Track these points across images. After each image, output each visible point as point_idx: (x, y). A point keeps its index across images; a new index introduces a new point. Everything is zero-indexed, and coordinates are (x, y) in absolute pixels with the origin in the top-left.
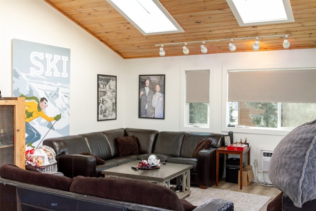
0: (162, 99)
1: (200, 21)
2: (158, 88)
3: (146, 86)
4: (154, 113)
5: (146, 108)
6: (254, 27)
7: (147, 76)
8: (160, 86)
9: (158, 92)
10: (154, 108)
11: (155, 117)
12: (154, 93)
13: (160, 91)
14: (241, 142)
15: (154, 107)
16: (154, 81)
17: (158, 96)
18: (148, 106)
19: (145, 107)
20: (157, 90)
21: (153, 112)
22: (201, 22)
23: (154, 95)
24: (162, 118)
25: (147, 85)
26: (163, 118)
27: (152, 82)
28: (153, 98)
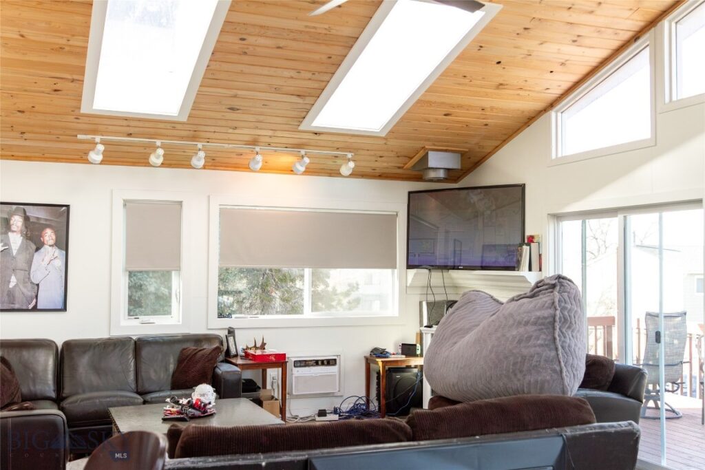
0: (59, 263)
1: (238, 107)
2: (49, 236)
3: (13, 231)
4: (37, 297)
5: (11, 285)
6: (316, 134)
7: (14, 207)
8: (56, 232)
9: (50, 246)
10: (38, 285)
11: (39, 307)
12: (37, 249)
13: (57, 244)
14: (255, 346)
15: (37, 283)
16: (38, 218)
17: (49, 256)
18: (18, 280)
19: (9, 282)
20: (46, 242)
21: (34, 294)
22: (238, 110)
23: (37, 253)
24: (60, 308)
25: (14, 228)
26: (64, 309)
27: (31, 220)
28: (35, 261)
